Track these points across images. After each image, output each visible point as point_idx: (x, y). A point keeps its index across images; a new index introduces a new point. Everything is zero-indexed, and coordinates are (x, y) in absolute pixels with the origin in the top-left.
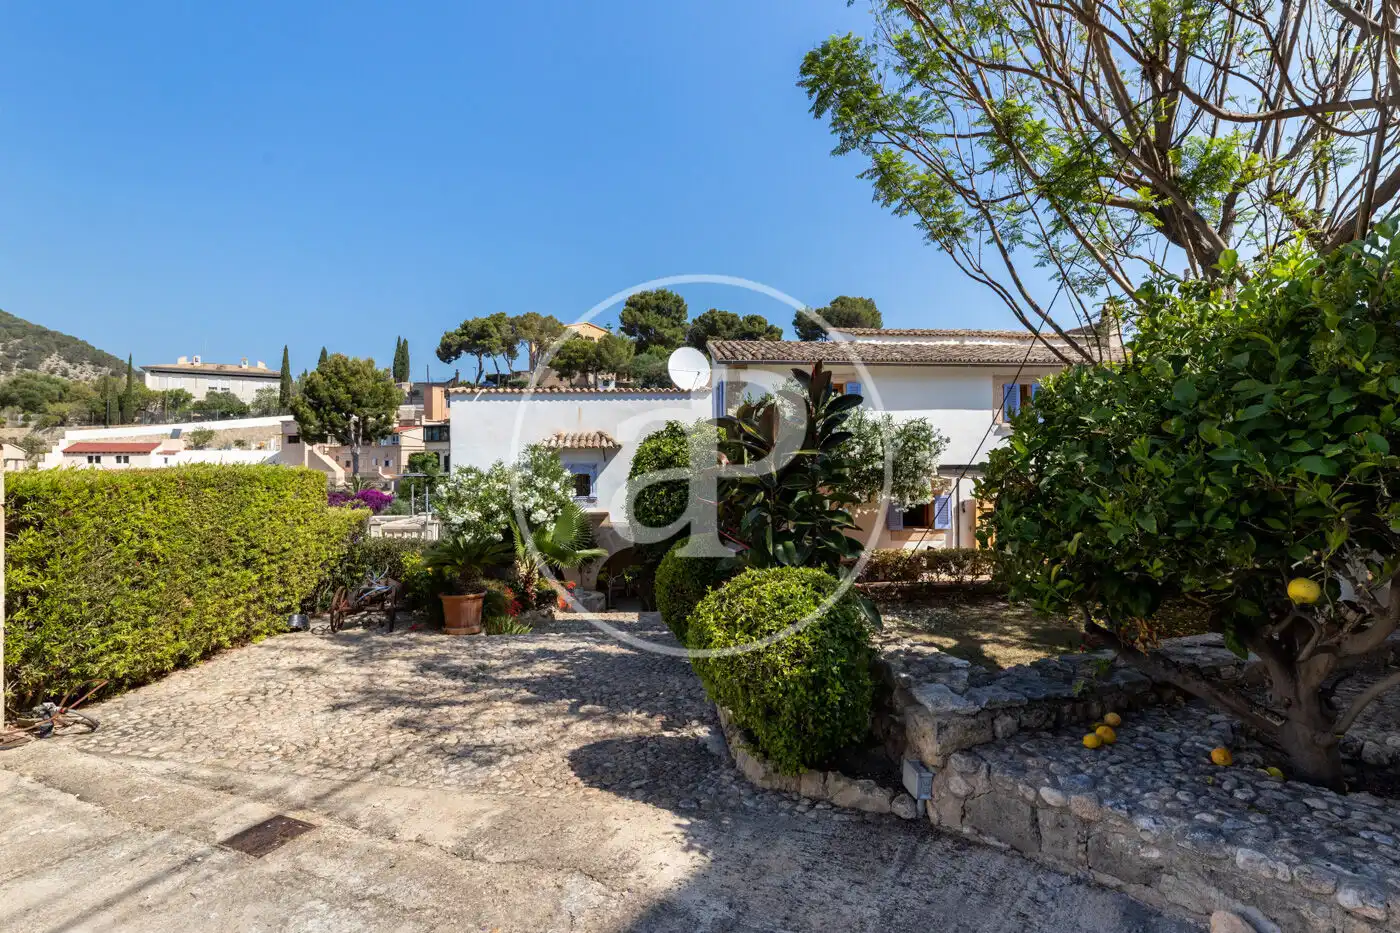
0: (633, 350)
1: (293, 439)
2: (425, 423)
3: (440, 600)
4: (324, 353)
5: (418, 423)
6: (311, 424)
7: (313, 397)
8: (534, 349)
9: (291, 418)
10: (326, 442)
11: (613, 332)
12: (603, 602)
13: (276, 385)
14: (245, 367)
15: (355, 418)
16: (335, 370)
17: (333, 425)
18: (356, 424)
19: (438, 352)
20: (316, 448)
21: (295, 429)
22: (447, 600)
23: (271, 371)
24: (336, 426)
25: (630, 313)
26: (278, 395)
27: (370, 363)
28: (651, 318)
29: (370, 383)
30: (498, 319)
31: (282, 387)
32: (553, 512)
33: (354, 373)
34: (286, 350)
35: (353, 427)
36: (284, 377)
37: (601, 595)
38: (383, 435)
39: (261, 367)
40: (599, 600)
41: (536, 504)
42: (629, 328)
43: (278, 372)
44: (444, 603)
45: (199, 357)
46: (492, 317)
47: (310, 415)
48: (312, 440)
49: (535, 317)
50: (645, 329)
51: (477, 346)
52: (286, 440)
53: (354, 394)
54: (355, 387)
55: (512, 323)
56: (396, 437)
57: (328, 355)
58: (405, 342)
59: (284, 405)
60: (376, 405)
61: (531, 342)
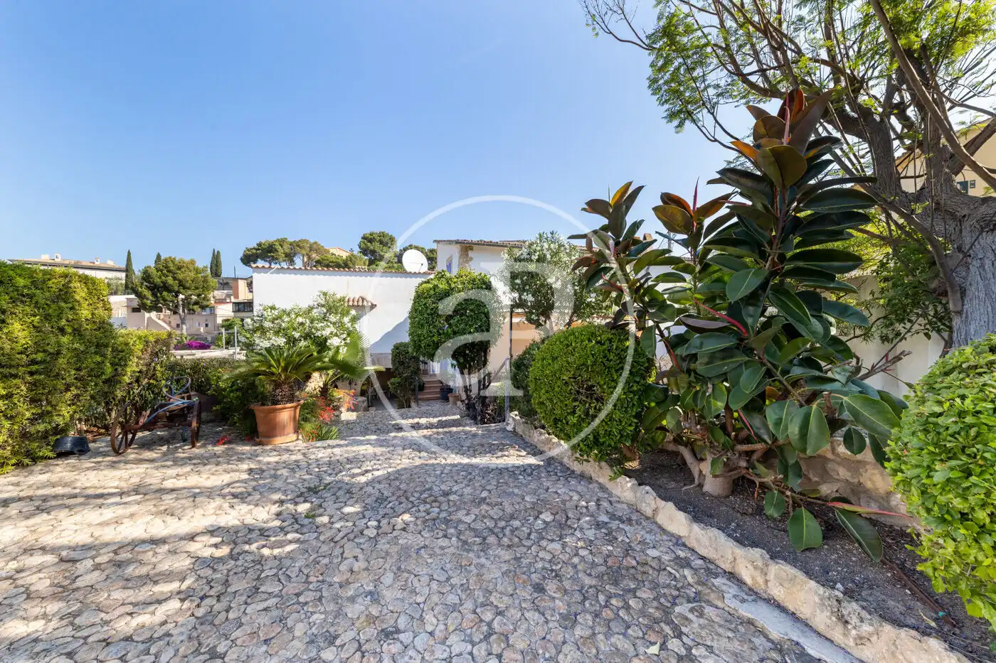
0: (367, 263)
1: (135, 310)
2: (233, 300)
3: (253, 410)
4: (159, 256)
5: (228, 301)
6: (147, 299)
7: (149, 282)
8: (306, 260)
9: (133, 296)
10: (161, 312)
11: (355, 253)
12: (366, 404)
13: (123, 275)
14: (97, 263)
15: (181, 296)
16: (165, 266)
17: (165, 300)
18: (182, 300)
19: (241, 259)
20: (153, 315)
21: (136, 304)
22: (259, 410)
23: (117, 266)
24: (166, 300)
25: (364, 243)
26: (124, 282)
27: (193, 262)
28: (376, 246)
29: (192, 274)
30: (282, 242)
31: (127, 276)
32: (344, 339)
33: (179, 268)
34: (129, 253)
35: (181, 303)
36: (128, 270)
37: (365, 398)
38: (203, 308)
39: (110, 263)
40: (363, 402)
41: (331, 333)
42: (364, 251)
43: (123, 266)
44: (256, 412)
45: (59, 256)
46: (278, 240)
47: (148, 294)
48: (150, 310)
49: (306, 241)
50: (373, 252)
51: (269, 257)
52: (130, 310)
53: (180, 281)
54: (181, 276)
55: (291, 244)
56: (213, 309)
57: (163, 258)
58: (218, 252)
59: (129, 288)
60: (197, 288)
61: (303, 256)
